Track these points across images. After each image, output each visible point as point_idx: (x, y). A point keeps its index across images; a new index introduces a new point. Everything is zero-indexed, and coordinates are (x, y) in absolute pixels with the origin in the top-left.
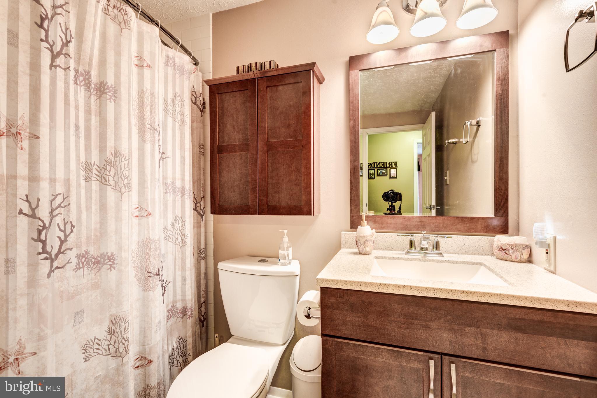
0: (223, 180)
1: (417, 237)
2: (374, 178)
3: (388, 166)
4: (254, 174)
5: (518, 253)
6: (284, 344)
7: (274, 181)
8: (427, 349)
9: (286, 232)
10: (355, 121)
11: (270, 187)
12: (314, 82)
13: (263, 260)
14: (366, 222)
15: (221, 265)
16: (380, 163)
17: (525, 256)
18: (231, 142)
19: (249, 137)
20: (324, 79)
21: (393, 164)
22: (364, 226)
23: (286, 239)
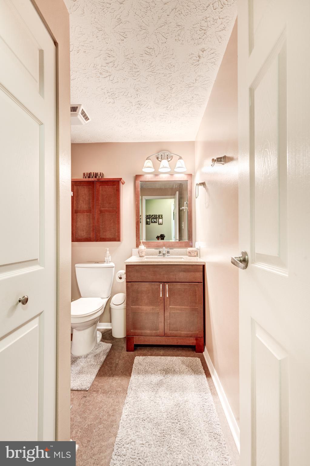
0: (77, 226)
1: (161, 250)
2: (150, 224)
3: (157, 217)
4: (94, 223)
5: (194, 253)
6: (107, 298)
7: (103, 227)
8: (160, 281)
9: (108, 249)
10: (138, 202)
11: (101, 229)
12: (121, 185)
13: (97, 262)
14: (142, 244)
15: (76, 265)
16: (153, 215)
17: (196, 254)
18: (82, 208)
19: (91, 207)
20: (124, 183)
21: (160, 216)
22: (141, 245)
23: (108, 252)
